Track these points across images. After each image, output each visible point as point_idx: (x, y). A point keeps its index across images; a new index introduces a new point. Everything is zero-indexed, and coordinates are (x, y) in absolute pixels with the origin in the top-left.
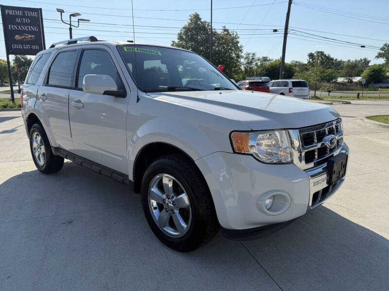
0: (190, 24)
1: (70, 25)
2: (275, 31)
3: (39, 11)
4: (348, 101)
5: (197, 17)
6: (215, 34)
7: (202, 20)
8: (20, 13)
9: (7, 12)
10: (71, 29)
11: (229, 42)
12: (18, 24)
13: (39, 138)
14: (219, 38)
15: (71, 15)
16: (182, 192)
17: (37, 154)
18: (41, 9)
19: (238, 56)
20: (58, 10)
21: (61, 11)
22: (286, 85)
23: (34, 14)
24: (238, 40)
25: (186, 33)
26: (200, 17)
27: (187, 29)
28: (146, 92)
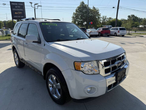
0: (80, 6)
1: (35, 8)
2: (114, 7)
3: (23, 3)
4: (142, 35)
5: (83, 3)
6: (90, 9)
7: (85, 4)
8: (17, 4)
9: (12, 4)
10: (35, 9)
11: (95, 12)
12: (16, 8)
13: (16, 55)
14: (91, 11)
15: (35, 4)
16: (58, 83)
17: (16, 61)
18: (24, 2)
19: (99, 18)
20: (30, 3)
21: (31, 3)
22: (117, 29)
23: (22, 4)
24: (99, 11)
25: (79, 9)
26: (84, 3)
27: (79, 8)
28: (48, 42)
